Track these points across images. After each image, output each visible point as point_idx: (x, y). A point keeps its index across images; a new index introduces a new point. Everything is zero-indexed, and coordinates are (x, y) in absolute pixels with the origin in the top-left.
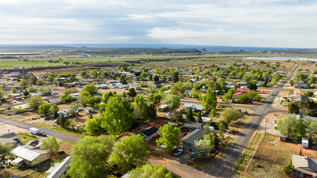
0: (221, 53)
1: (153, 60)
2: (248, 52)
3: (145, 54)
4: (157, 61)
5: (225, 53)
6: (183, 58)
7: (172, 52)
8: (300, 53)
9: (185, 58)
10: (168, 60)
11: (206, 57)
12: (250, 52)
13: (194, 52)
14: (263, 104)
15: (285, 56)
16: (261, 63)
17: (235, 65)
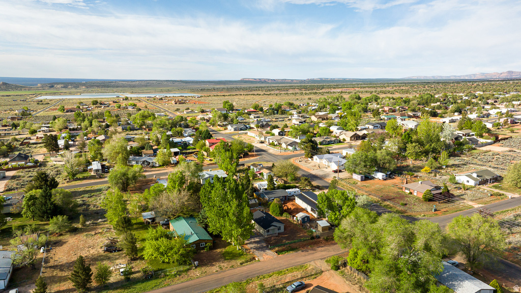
2: (22, 87)
14: (260, 153)
15: (92, 92)
16: (94, 104)
17: (64, 110)
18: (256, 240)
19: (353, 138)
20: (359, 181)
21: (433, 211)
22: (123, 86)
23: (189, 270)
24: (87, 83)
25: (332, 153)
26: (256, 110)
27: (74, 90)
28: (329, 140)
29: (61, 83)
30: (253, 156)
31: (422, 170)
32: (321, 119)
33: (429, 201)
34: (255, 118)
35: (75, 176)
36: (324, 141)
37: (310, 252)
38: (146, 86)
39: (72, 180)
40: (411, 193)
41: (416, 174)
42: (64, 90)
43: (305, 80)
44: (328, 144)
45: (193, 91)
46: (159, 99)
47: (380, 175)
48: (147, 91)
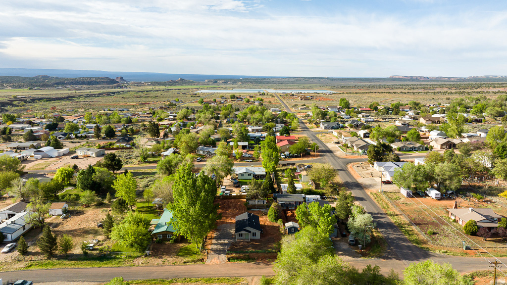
0: (153, 84)
1: (40, 99)
2: (193, 82)
3: (10, 88)
4: (49, 100)
5: (159, 84)
6: (96, 93)
7: (66, 84)
8: (260, 83)
9: (100, 94)
10: (69, 98)
11: (134, 91)
12: (195, 82)
13: (107, 82)
14: (324, 154)
15: (245, 87)
16: (232, 98)
17: (202, 102)
18: (225, 242)
19: (444, 147)
20: (404, 197)
21: (464, 248)
22: (274, 83)
23: (138, 257)
24: (243, 79)
25: (403, 161)
26: (371, 108)
27: (231, 85)
28: (411, 146)
29: (224, 80)
30: (314, 156)
31: (501, 194)
32: (431, 122)
33: (471, 235)
34: (363, 117)
35: (146, 159)
36: (404, 146)
37: (262, 265)
38: (293, 83)
39: (143, 162)
40: (455, 221)
41: (489, 198)
42: (224, 86)
43: (465, 78)
44: (410, 151)
45: (333, 88)
46: (291, 95)
47: (433, 193)
48: (290, 88)
